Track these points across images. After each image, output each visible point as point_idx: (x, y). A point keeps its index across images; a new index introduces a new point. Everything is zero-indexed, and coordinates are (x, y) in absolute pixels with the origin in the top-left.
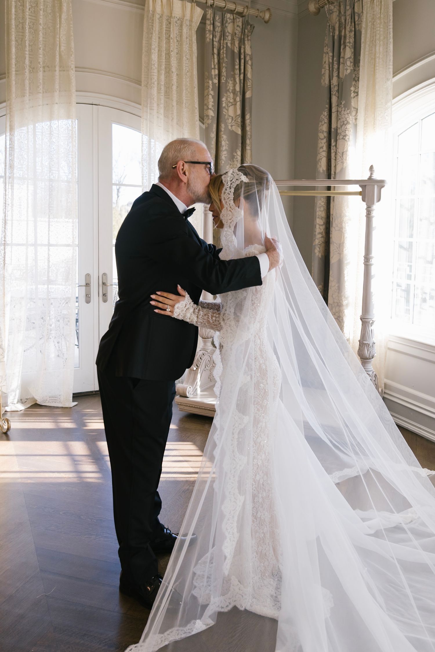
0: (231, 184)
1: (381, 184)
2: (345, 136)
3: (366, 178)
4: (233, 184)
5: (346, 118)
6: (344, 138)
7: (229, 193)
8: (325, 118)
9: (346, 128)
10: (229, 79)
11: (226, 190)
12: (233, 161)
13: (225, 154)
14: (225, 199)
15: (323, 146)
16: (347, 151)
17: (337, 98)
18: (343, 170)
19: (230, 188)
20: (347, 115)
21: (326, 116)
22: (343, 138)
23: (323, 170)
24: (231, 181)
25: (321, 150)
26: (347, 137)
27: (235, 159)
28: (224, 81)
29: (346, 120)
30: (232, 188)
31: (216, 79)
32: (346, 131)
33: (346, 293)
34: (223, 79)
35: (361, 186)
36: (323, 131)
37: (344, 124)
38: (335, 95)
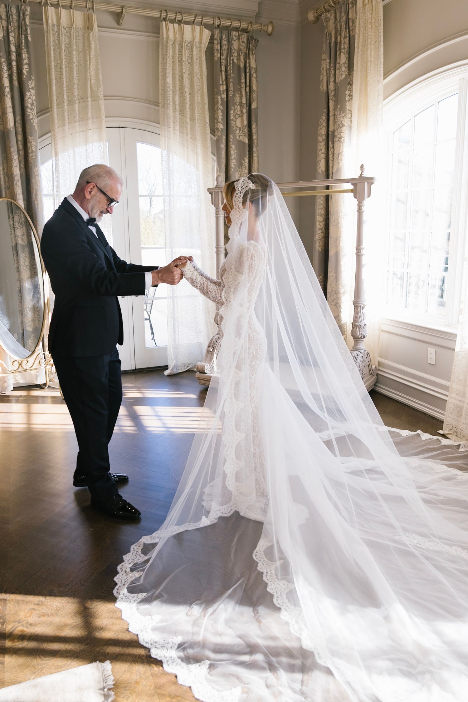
0: (242, 190)
1: (370, 181)
2: (341, 138)
3: (357, 176)
4: (243, 190)
5: (341, 121)
6: (340, 139)
7: (239, 197)
8: (323, 122)
9: (342, 131)
10: (236, 93)
11: (237, 194)
12: (242, 168)
13: (234, 163)
14: (235, 202)
15: (322, 149)
16: (342, 152)
17: (334, 102)
18: (339, 170)
19: (241, 193)
20: (342, 118)
21: (325, 120)
22: (339, 141)
23: (322, 171)
24: (242, 187)
25: (320, 152)
26: (342, 139)
27: (243, 166)
28: (231, 96)
29: (341, 123)
30: (242, 193)
31: (224, 94)
32: (341, 133)
33: (343, 282)
34: (231, 93)
35: (352, 184)
36: (322, 134)
37: (339, 127)
38: (332, 99)
